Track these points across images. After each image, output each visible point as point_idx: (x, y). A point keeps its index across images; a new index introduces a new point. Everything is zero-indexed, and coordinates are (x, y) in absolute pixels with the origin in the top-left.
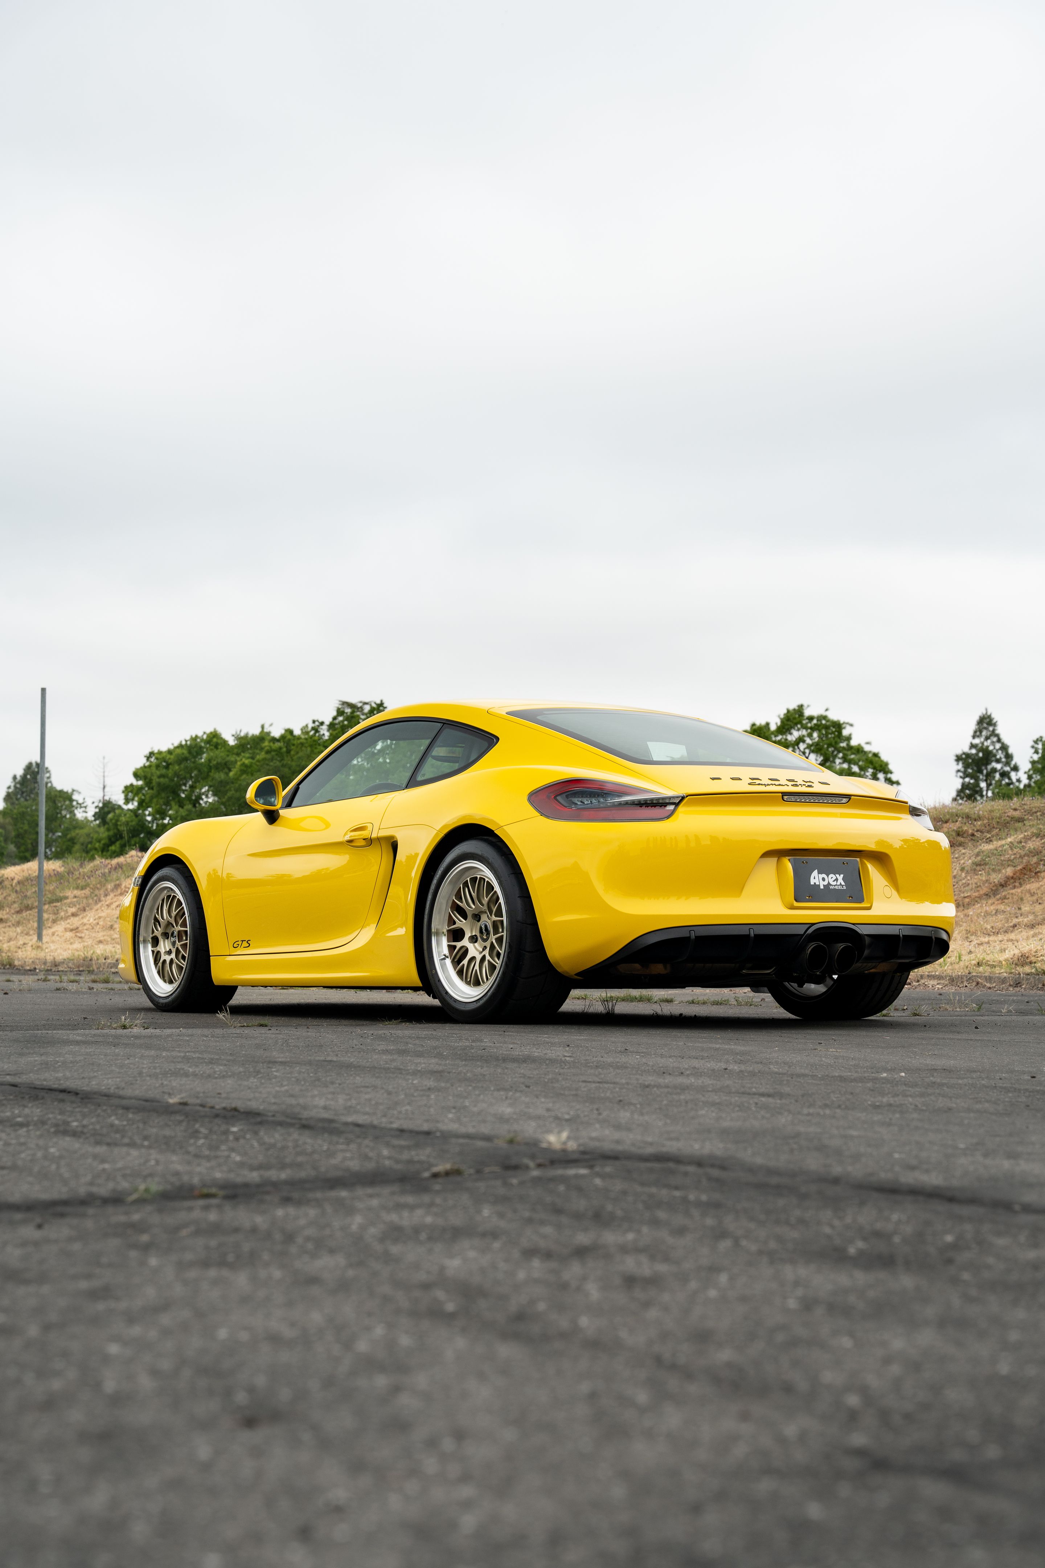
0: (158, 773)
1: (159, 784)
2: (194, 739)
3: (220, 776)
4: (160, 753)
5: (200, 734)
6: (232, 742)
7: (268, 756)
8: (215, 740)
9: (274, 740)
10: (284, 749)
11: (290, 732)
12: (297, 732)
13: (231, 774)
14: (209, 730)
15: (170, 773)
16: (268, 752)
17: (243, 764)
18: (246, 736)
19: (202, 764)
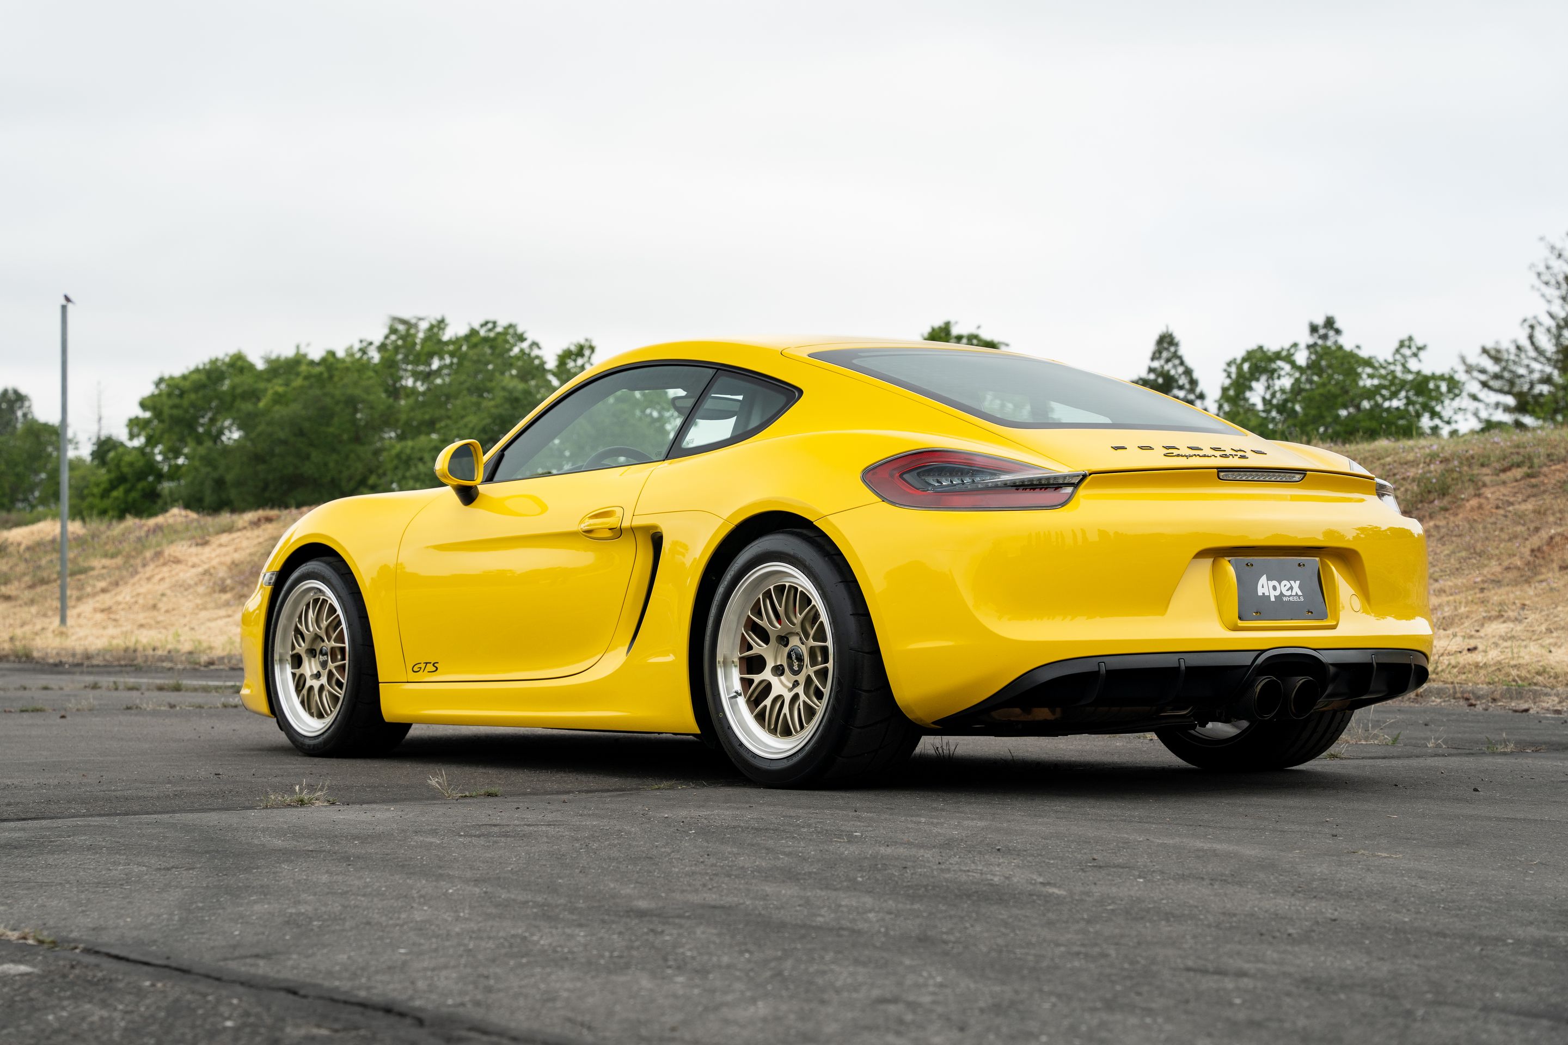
0: (170, 402)
1: (171, 417)
2: (214, 362)
3: (247, 407)
4: (172, 378)
5: (221, 355)
6: (260, 365)
7: (306, 383)
8: (239, 363)
9: (312, 363)
10: (326, 375)
11: (332, 354)
12: (341, 354)
13: (261, 405)
14: (232, 351)
15: (185, 402)
16: (306, 378)
17: (276, 393)
18: (277, 360)
19: (224, 392)
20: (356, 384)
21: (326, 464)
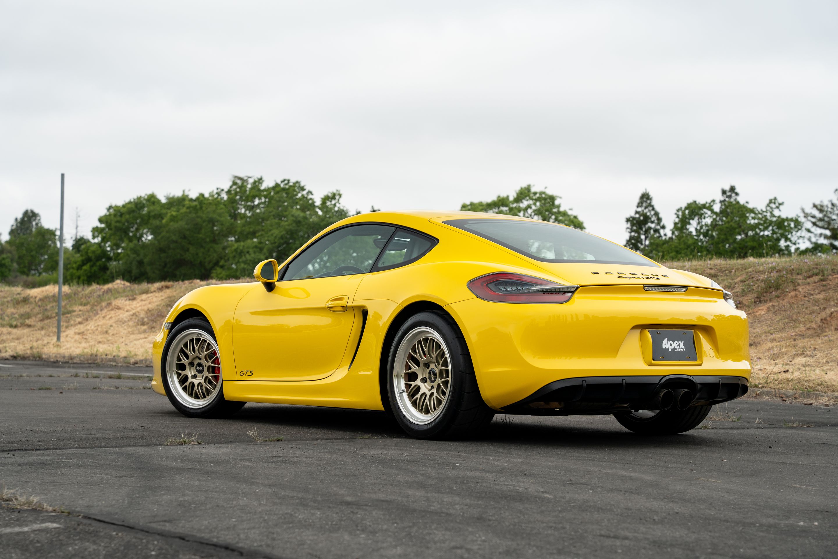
0: (116, 219)
1: (116, 227)
2: (139, 198)
3: (156, 222)
4: (116, 206)
5: (143, 195)
6: (164, 201)
7: (188, 210)
8: (153, 199)
9: (191, 200)
10: (198, 207)
11: (202, 195)
12: (207, 195)
13: (164, 221)
14: (149, 192)
15: (123, 219)
16: (188, 208)
17: (172, 216)
18: (173, 198)
19: (144, 215)
20: (214, 212)
21: (197, 254)
